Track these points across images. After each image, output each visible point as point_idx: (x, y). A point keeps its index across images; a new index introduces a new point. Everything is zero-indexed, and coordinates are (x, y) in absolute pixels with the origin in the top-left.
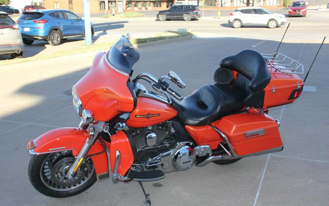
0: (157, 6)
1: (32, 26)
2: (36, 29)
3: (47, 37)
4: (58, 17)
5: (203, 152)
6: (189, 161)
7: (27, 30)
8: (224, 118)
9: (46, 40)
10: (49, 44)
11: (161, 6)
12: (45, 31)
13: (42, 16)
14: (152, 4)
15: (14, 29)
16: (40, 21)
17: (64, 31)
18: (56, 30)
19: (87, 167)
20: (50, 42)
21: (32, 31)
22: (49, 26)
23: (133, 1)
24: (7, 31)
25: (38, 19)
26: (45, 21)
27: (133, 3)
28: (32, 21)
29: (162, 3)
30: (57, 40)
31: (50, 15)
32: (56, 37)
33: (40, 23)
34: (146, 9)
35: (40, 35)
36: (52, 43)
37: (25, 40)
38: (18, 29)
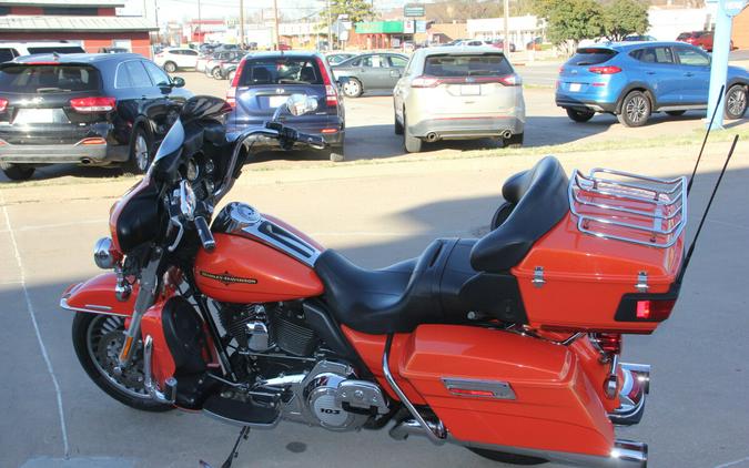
1: (585, 79)
2: (593, 88)
3: (614, 105)
5: (360, 398)
6: (337, 412)
7: (575, 88)
9: (612, 113)
10: (618, 123)
12: (611, 91)
13: (611, 57)
15: (506, 85)
16: (605, 70)
17: (663, 94)
18: (642, 90)
20: (620, 117)
21: (586, 88)
22: (623, 80)
25: (603, 65)
26: (616, 70)
28: (586, 69)
30: (640, 115)
31: (631, 54)
32: (640, 106)
33: (602, 73)
35: (599, 101)
36: (626, 120)
37: (571, 112)
38: (516, 85)
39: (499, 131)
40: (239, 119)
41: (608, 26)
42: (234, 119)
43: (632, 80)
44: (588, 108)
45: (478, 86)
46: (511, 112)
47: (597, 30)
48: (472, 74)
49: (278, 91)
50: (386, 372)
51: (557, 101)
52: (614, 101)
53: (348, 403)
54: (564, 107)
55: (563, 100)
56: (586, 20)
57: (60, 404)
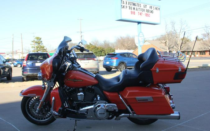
0: (203, 54)
1: (111, 61)
2: (111, 63)
4: (125, 56)
5: (111, 108)
6: (104, 113)
7: (108, 63)
8: (126, 88)
9: (117, 68)
10: (118, 71)
11: (205, 54)
12: (116, 63)
13: (116, 56)
14: (199, 53)
15: (95, 60)
17: (128, 64)
18: (123, 63)
19: (47, 108)
21: (110, 63)
22: (119, 61)
23: (186, 52)
24: (91, 61)
25: (114, 57)
26: (117, 58)
27: (186, 53)
28: (110, 58)
29: (206, 52)
31: (120, 55)
32: (123, 67)
33: (114, 59)
34: (194, 56)
35: (114, 66)
36: (120, 70)
37: (107, 69)
38: (97, 60)
39: (94, 71)
40: (27, 69)
41: (107, 53)
42: (26, 69)
43: (121, 61)
44: (111, 68)
45: (88, 61)
46: (96, 67)
47: (104, 54)
48: (86, 58)
49: (38, 62)
50: (121, 98)
51: (103, 66)
52: (117, 66)
53: (108, 110)
54: (105, 68)
55: (105, 66)
56: (101, 52)
57: (14, 127)
